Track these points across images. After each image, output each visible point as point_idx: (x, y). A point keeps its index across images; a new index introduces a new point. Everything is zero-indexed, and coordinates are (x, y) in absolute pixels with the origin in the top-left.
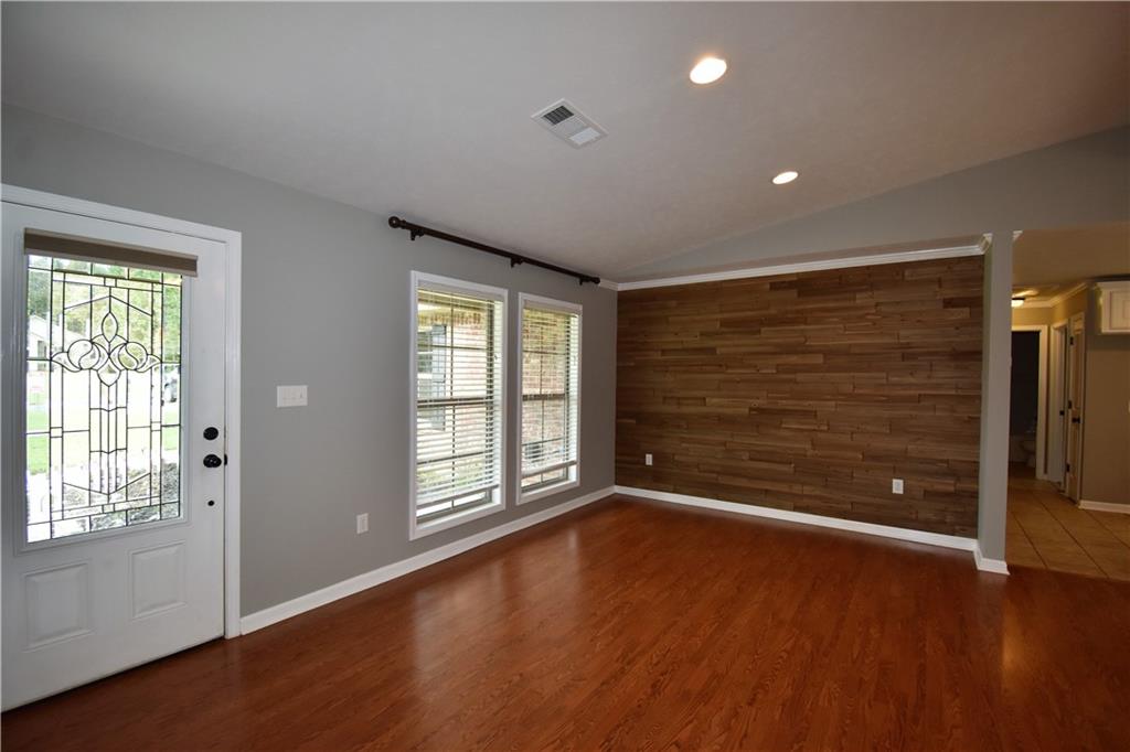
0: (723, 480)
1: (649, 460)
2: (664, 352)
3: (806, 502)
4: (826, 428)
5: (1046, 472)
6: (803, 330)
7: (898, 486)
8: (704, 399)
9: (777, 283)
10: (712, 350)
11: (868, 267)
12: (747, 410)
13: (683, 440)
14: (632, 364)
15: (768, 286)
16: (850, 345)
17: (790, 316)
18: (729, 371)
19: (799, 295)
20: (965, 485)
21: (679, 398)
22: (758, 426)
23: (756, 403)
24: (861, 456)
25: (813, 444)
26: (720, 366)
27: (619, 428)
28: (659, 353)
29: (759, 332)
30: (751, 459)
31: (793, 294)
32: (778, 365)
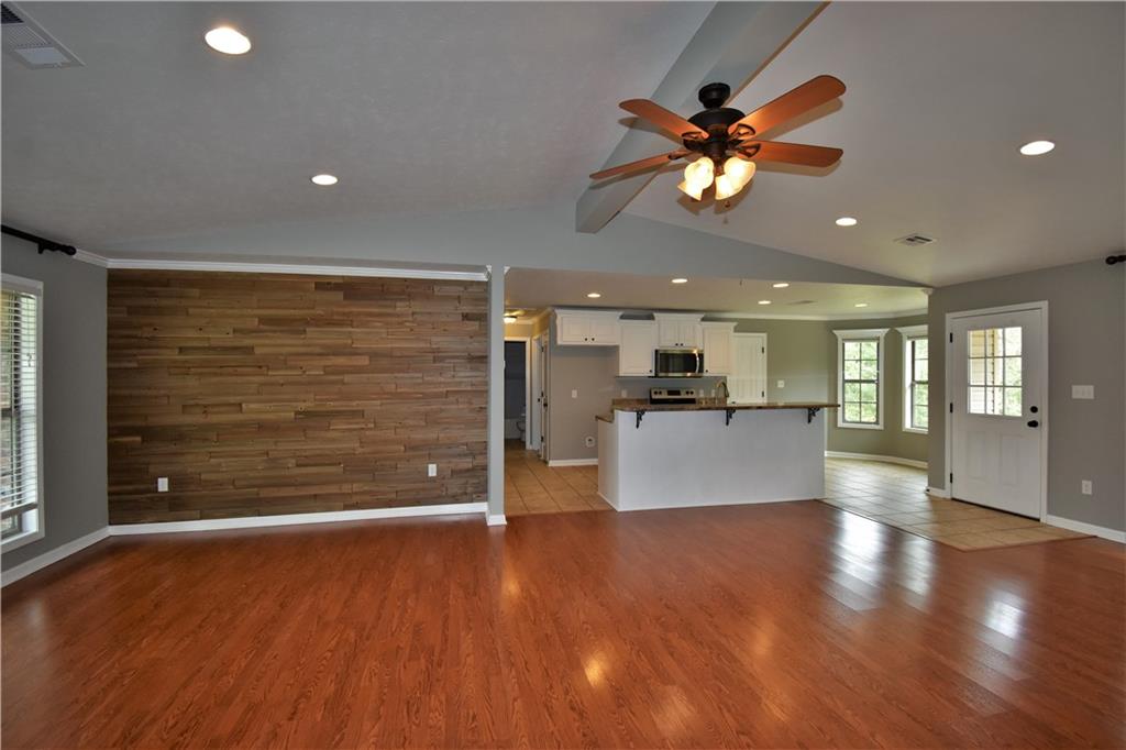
0: (264, 493)
1: (163, 485)
2: (181, 350)
3: (356, 499)
4: (372, 425)
5: (531, 443)
6: (350, 332)
7: (432, 470)
8: (240, 405)
9: (324, 284)
10: (249, 350)
11: (406, 280)
12: (293, 414)
13: (211, 455)
14: (135, 365)
15: (313, 285)
16: (392, 348)
17: (335, 317)
18: (270, 373)
19: (346, 298)
20: (479, 461)
21: (205, 406)
22: (304, 430)
23: (302, 406)
24: (403, 448)
25: (361, 442)
26: (260, 367)
27: (113, 450)
28: (177, 351)
29: (305, 331)
30: (298, 466)
31: (340, 296)
32: (325, 367)
